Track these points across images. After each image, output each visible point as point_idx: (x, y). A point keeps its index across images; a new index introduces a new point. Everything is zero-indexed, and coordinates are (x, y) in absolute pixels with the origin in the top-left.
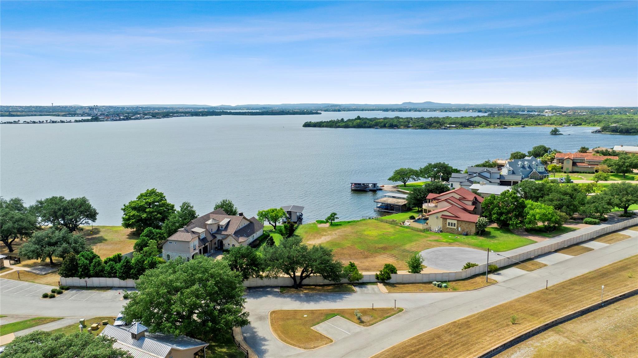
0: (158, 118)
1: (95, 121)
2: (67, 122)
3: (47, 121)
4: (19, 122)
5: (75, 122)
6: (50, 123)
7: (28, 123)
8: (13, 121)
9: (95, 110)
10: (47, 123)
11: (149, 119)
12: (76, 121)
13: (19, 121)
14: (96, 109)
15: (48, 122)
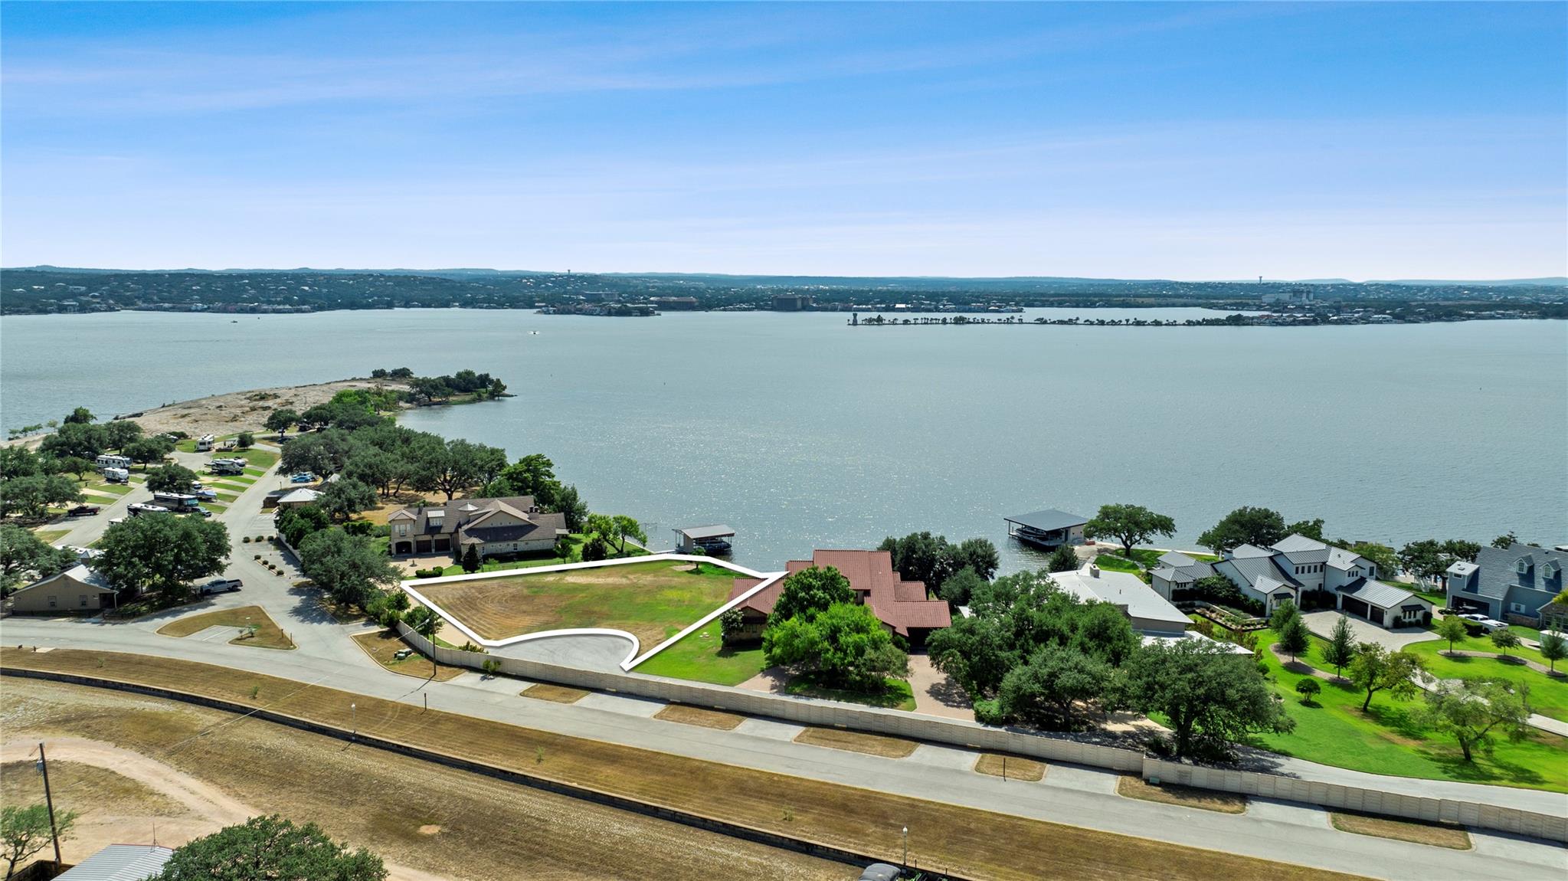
0: (1410, 322)
1: (1230, 325)
2: (1166, 325)
3: (1127, 321)
4: (1078, 322)
5: (1184, 324)
6: (1132, 324)
7: (1092, 323)
8: (1067, 320)
9: (1305, 295)
10: (1127, 325)
11: (1380, 322)
12: (1189, 323)
13: (1078, 319)
14: (1308, 292)
15: (1130, 322)
